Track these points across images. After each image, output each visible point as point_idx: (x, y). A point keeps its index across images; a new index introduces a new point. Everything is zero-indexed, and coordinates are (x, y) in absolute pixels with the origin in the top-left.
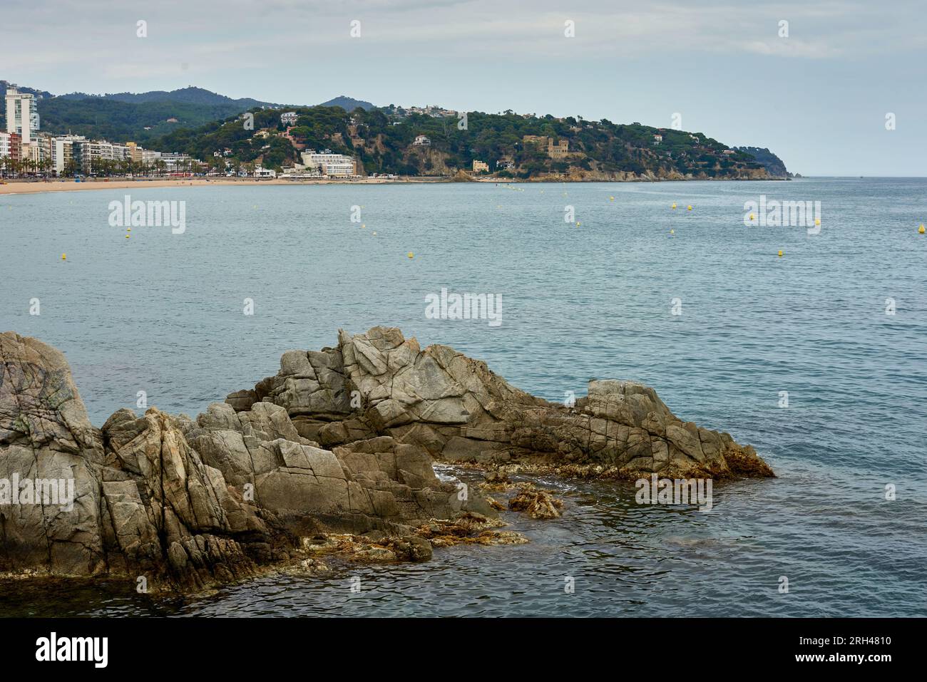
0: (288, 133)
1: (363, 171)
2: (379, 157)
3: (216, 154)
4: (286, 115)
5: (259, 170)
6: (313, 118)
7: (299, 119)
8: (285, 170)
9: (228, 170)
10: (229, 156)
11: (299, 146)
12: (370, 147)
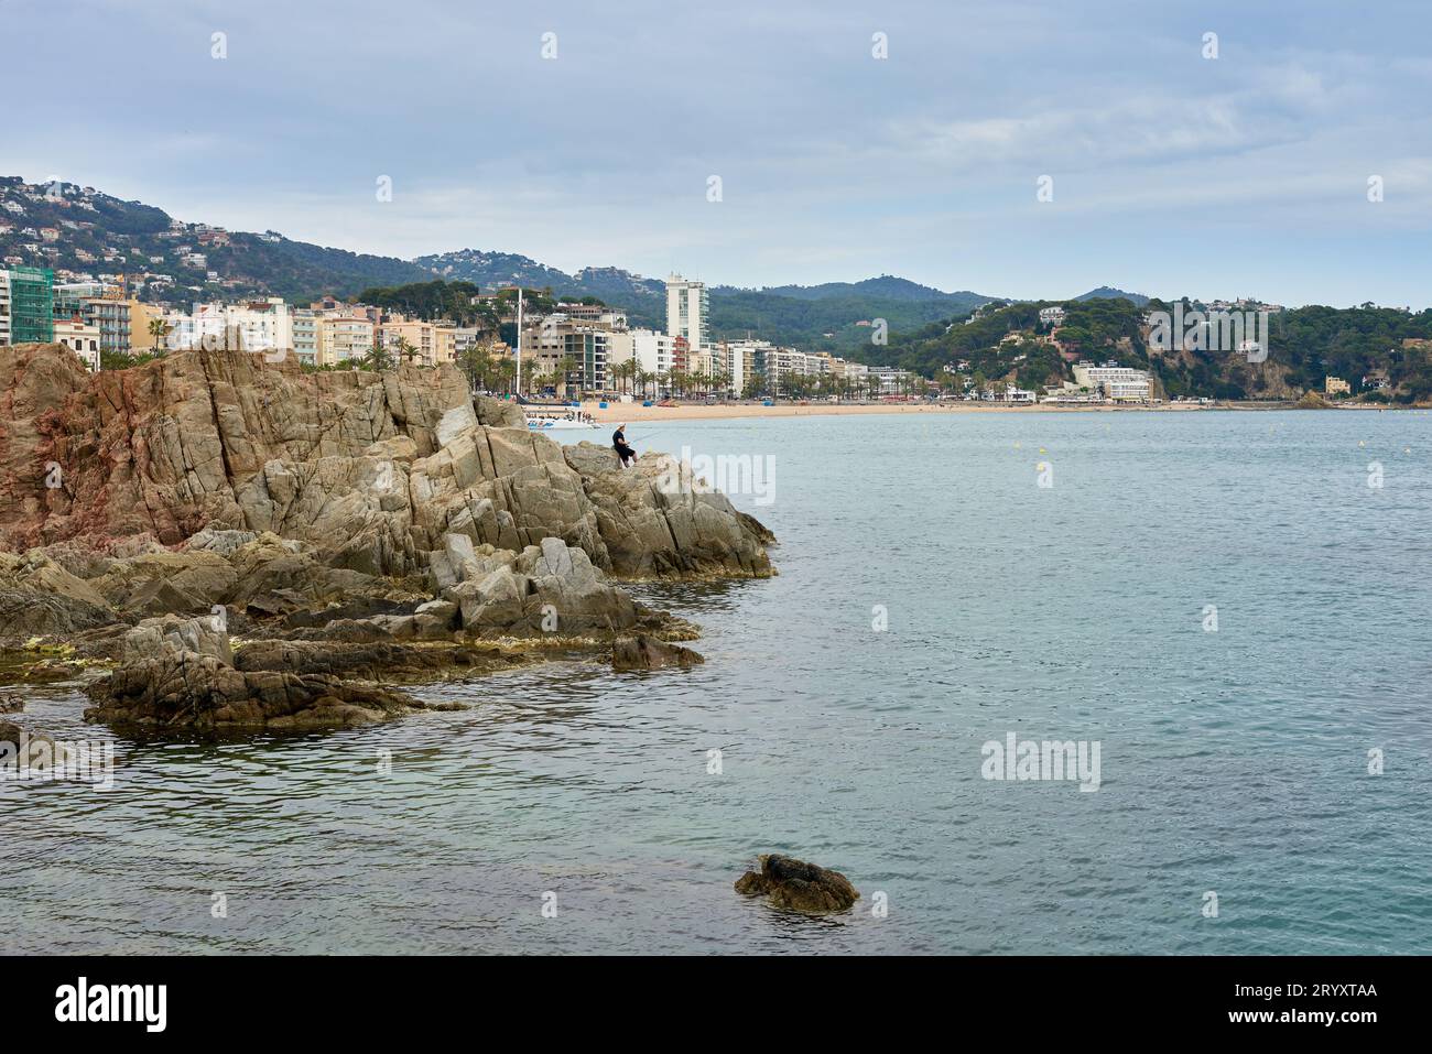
0: (1052, 336)
1: (1163, 392)
2: (1186, 373)
3: (947, 369)
4: (1047, 311)
5: (1012, 391)
6: (1088, 315)
7: (1069, 317)
8: (1050, 392)
9: (966, 391)
10: (966, 372)
11: (1070, 356)
12: (1173, 358)
